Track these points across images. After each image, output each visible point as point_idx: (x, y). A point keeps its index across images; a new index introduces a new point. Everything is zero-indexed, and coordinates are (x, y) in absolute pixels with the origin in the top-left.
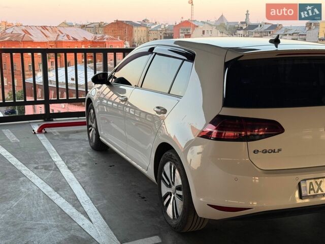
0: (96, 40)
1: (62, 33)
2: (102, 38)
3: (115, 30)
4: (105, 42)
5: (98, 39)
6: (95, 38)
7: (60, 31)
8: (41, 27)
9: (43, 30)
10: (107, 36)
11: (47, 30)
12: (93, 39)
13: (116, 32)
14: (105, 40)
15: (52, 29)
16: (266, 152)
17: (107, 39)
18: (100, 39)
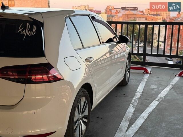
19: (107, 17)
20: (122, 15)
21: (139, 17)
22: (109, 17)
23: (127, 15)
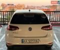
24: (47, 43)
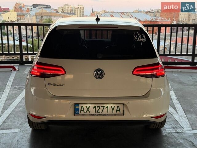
0: (153, 21)
1: (133, 17)
2: (157, 19)
3: (167, 14)
4: (158, 21)
5: (154, 19)
6: (152, 19)
7: (131, 15)
8: (121, 13)
9: (122, 15)
10: (160, 18)
11: (124, 15)
12: (151, 20)
13: (168, 15)
14: (158, 20)
15: (127, 14)
16: (55, 85)
17: (160, 20)
18: (156, 20)
19: (17, 15)
20: (36, 13)
21: (54, 16)
22: (20, 15)
23: (41, 13)
24: (148, 116)
